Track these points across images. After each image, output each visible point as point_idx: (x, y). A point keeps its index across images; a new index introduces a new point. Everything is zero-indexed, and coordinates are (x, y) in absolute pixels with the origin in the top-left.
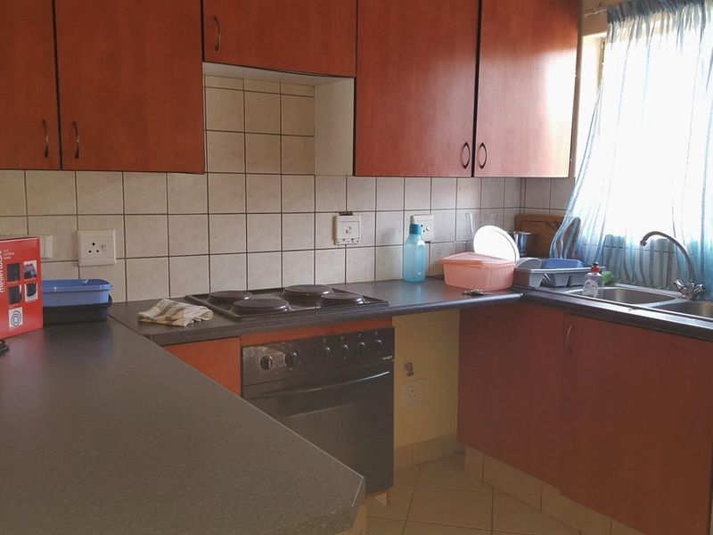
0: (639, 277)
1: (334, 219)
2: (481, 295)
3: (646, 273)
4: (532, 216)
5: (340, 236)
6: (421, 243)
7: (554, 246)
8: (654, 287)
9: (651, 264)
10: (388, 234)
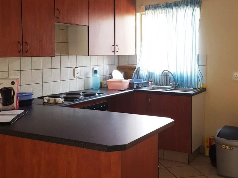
0: (159, 83)
1: (74, 70)
2: (124, 91)
3: (161, 82)
4: (123, 67)
5: (76, 75)
6: (98, 76)
7: (133, 76)
8: (160, 85)
9: (162, 79)
10: (87, 74)
